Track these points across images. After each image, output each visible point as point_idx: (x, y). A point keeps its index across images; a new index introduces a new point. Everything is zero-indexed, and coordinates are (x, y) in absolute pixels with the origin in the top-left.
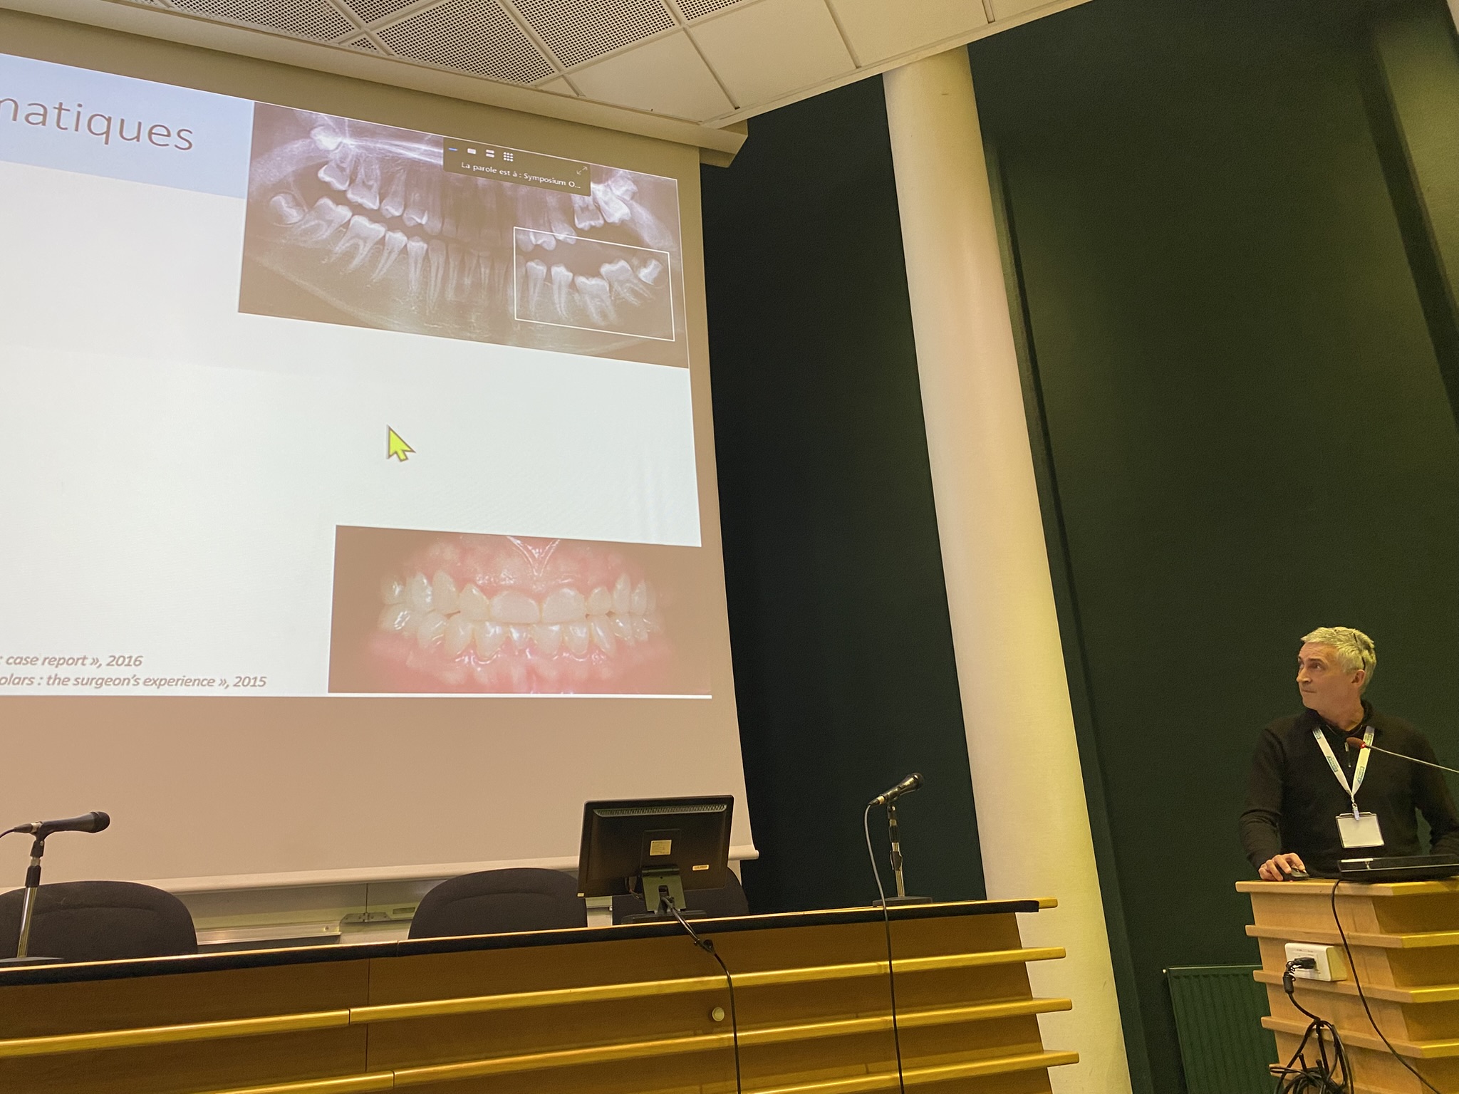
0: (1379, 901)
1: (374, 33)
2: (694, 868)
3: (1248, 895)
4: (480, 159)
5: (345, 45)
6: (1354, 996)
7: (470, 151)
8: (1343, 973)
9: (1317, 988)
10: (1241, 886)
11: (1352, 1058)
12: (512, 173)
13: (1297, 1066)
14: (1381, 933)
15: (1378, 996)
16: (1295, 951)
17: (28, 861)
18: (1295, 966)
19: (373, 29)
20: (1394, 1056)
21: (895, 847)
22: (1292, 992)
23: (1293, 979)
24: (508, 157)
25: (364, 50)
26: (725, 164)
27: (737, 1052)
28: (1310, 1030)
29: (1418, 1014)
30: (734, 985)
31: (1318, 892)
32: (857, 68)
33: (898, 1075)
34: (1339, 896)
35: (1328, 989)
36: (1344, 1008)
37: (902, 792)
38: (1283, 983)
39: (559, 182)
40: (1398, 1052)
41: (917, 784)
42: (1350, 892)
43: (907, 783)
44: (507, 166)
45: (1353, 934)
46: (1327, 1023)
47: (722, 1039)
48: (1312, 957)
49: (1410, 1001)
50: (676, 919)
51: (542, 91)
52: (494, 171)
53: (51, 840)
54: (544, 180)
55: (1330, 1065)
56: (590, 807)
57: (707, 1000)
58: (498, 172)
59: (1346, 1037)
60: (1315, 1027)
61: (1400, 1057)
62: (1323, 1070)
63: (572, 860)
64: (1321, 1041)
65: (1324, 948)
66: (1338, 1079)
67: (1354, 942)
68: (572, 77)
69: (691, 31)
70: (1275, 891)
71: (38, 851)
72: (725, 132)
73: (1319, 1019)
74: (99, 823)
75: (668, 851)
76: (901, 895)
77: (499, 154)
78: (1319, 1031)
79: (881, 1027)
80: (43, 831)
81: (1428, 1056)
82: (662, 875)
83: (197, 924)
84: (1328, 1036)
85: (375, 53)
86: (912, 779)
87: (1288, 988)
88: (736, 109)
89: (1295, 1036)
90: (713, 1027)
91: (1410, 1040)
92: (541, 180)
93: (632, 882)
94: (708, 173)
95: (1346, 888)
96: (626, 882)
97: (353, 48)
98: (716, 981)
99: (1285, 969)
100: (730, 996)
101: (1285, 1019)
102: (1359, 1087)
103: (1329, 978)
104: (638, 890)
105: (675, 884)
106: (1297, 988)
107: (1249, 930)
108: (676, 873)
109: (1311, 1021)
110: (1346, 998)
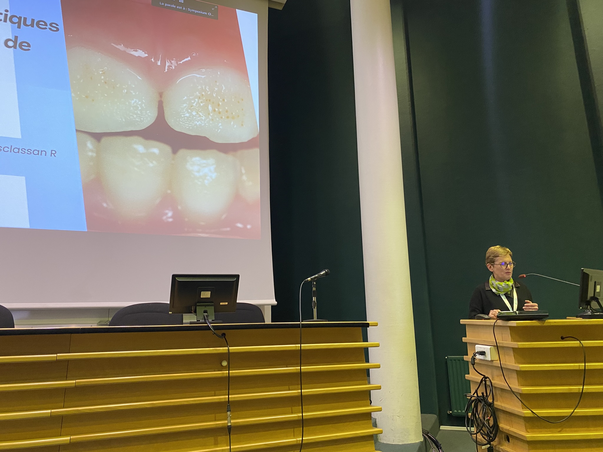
0: (511, 328)
2: (221, 304)
3: (464, 326)
4: (169, 1)
6: (498, 367)
8: (496, 357)
9: (486, 363)
10: (462, 321)
11: (497, 392)
12: (182, 8)
13: (476, 394)
14: (512, 341)
15: (508, 367)
16: (479, 348)
18: (477, 354)
20: (511, 392)
21: (314, 299)
22: (474, 364)
23: (475, 359)
24: (181, 1)
26: (280, 8)
27: (229, 378)
28: (482, 381)
29: (524, 376)
30: (230, 351)
31: (489, 324)
33: (300, 391)
34: (496, 326)
35: (490, 364)
36: (495, 372)
37: (320, 277)
38: (471, 361)
39: (204, 13)
40: (513, 390)
41: (326, 274)
42: (501, 324)
43: (322, 273)
44: (180, 5)
45: (501, 341)
46: (487, 378)
47: (223, 373)
48: (484, 351)
49: (521, 370)
50: (207, 324)
54: (197, 12)
55: (488, 394)
56: (174, 276)
57: (221, 357)
58: (176, 7)
59: (495, 383)
60: (484, 379)
61: (513, 392)
62: (484, 397)
63: (167, 301)
64: (486, 385)
65: (489, 347)
66: (490, 400)
67: (501, 345)
70: (475, 323)
73: (485, 376)
75: (209, 296)
76: (315, 318)
78: (485, 381)
79: (295, 371)
81: (525, 392)
82: (205, 306)
84: (488, 383)
86: (324, 272)
87: (473, 363)
89: (477, 382)
90: (222, 368)
91: (519, 386)
93: (193, 308)
94: (271, 11)
96: (190, 308)
98: (223, 350)
99: (473, 355)
100: (228, 356)
101: (473, 376)
102: (498, 404)
103: (490, 360)
104: (195, 312)
105: (211, 310)
106: (476, 363)
107: (464, 339)
108: (212, 305)
109: (482, 377)
110: (496, 367)
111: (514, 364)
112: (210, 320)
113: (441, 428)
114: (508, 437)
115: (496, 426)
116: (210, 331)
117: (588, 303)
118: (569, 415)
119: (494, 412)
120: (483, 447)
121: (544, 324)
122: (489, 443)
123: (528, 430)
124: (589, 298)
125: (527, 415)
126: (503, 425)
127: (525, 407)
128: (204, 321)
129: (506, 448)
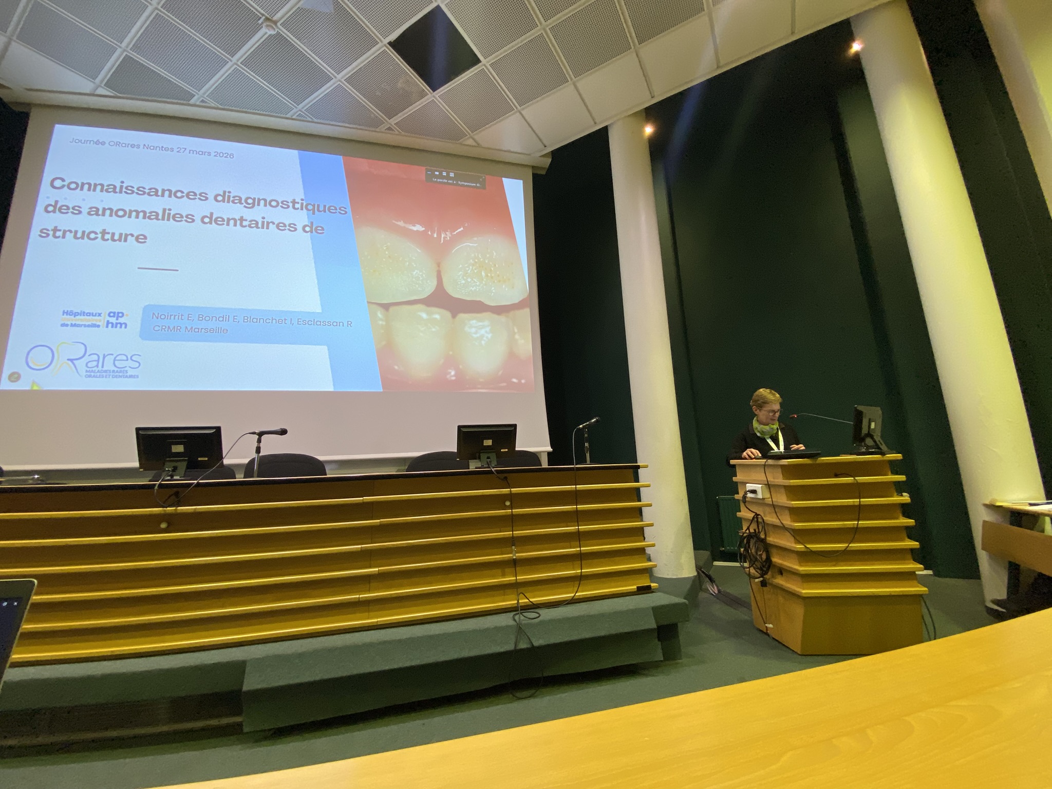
0: (782, 466)
1: (393, 124)
2: (502, 450)
3: (734, 466)
4: (441, 177)
5: (383, 130)
6: (771, 505)
7: (436, 173)
8: (767, 495)
9: (757, 501)
10: (732, 462)
11: (769, 529)
12: (453, 182)
13: (748, 531)
14: (783, 480)
15: (780, 505)
16: (750, 487)
17: (256, 444)
18: (748, 493)
19: (392, 122)
20: (784, 528)
21: (587, 445)
22: (746, 502)
23: (747, 498)
24: (452, 175)
25: (390, 132)
26: (543, 172)
27: (512, 516)
28: (754, 518)
29: (796, 513)
30: (512, 492)
32: (595, 123)
33: (577, 528)
34: (768, 465)
35: (761, 502)
36: (768, 509)
37: (591, 424)
38: (742, 499)
39: (473, 185)
40: (786, 526)
41: (597, 421)
42: (772, 464)
43: (593, 421)
44: (451, 178)
45: (772, 480)
46: (759, 515)
47: (507, 512)
48: (755, 489)
49: (793, 507)
50: (490, 468)
51: (464, 145)
52: (446, 181)
53: (264, 437)
55: (760, 530)
56: (460, 427)
57: (504, 497)
58: (448, 181)
59: (767, 520)
60: (756, 516)
61: (786, 528)
62: (757, 533)
63: (454, 449)
64: (757, 521)
65: (761, 485)
66: (762, 536)
67: (772, 484)
68: (476, 137)
69: (522, 112)
71: (259, 441)
72: (542, 158)
73: (757, 513)
74: (283, 432)
75: (491, 444)
76: (589, 463)
77: (448, 174)
78: (757, 518)
79: (572, 510)
80: (261, 434)
81: (797, 528)
82: (488, 453)
84: (760, 520)
85: (394, 133)
86: (595, 419)
87: (744, 501)
88: (545, 147)
89: (750, 520)
90: (505, 508)
91: (791, 522)
92: (466, 184)
93: (477, 454)
94: (535, 176)
95: (770, 462)
96: (475, 455)
97: (385, 131)
98: (505, 491)
99: (745, 494)
100: (510, 497)
101: (745, 513)
102: (771, 539)
103: (761, 497)
104: (479, 458)
105: (493, 456)
106: (748, 501)
107: (734, 479)
108: (493, 452)
109: (754, 514)
110: (768, 505)
111: (786, 502)
112: (493, 465)
113: (714, 564)
114: (781, 571)
115: (768, 559)
116: (492, 475)
117: (862, 440)
118: (843, 549)
119: (768, 548)
120: (757, 580)
121: (816, 461)
122: (762, 576)
123: (802, 564)
124: (863, 435)
125: (799, 550)
126: (776, 560)
127: (799, 542)
128: (487, 466)
129: (780, 581)
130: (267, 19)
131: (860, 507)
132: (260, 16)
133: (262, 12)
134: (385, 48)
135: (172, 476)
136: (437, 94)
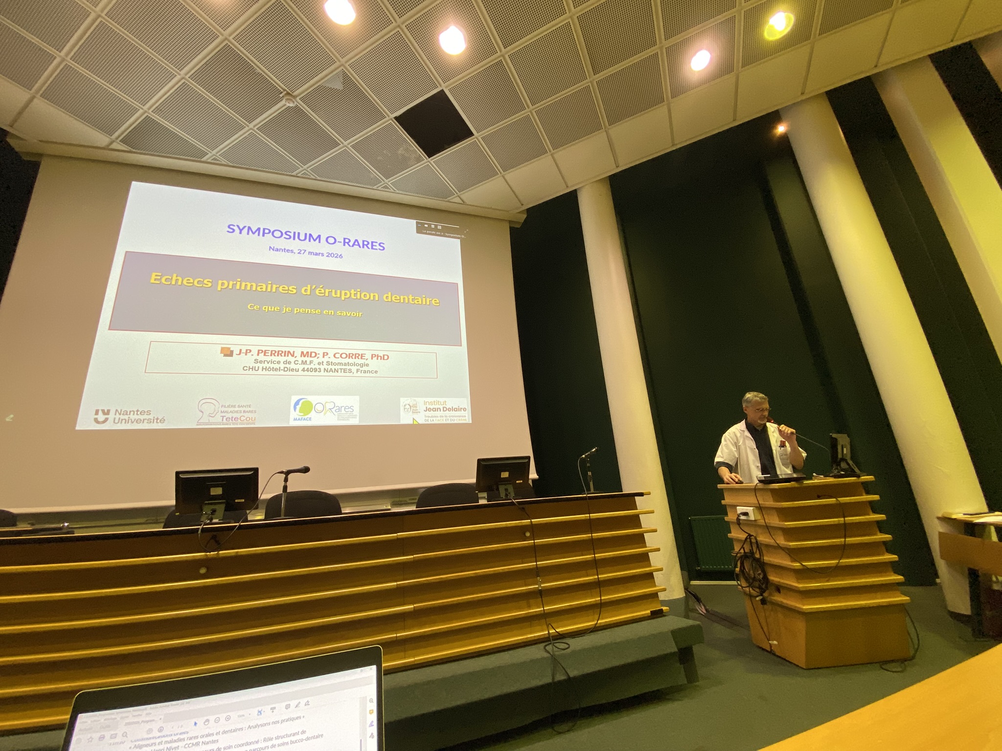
0: (773, 491)
1: (389, 183)
2: (517, 482)
3: (722, 490)
4: (430, 228)
5: (379, 188)
6: (763, 526)
7: (425, 225)
8: (759, 517)
9: (749, 523)
10: (718, 486)
11: (763, 548)
12: (441, 233)
13: (742, 551)
14: (774, 502)
15: (772, 525)
16: (740, 509)
17: (283, 484)
18: (740, 515)
19: (389, 182)
20: (778, 547)
21: (590, 473)
22: (740, 524)
23: (740, 520)
24: (440, 227)
25: (386, 190)
26: (518, 226)
27: (535, 547)
28: (746, 539)
29: (790, 533)
30: (533, 523)
32: (567, 187)
33: (593, 556)
34: (757, 489)
35: (753, 523)
36: (760, 531)
37: (592, 454)
38: (736, 521)
39: (458, 236)
40: (780, 546)
41: (596, 451)
42: (761, 487)
43: (593, 450)
44: (439, 230)
45: (763, 503)
46: (753, 536)
47: (529, 543)
48: (747, 512)
49: (785, 527)
50: (511, 500)
51: (451, 202)
52: (435, 233)
53: (290, 476)
55: (755, 551)
56: (479, 461)
57: (524, 529)
59: (760, 540)
60: (748, 537)
61: (781, 548)
62: (752, 553)
63: (474, 480)
64: (751, 542)
65: (752, 508)
66: (757, 556)
67: (763, 506)
68: (462, 196)
69: (506, 176)
71: (286, 480)
72: (518, 214)
73: (750, 534)
74: (306, 470)
75: (508, 476)
76: (592, 491)
77: (436, 226)
78: (750, 538)
79: (587, 538)
80: (288, 473)
81: (792, 547)
82: (505, 484)
83: (341, 505)
84: (753, 540)
85: (390, 191)
86: (595, 449)
87: (738, 523)
88: (522, 205)
89: (743, 540)
90: (526, 538)
91: (786, 542)
92: (452, 235)
93: (495, 487)
94: (512, 230)
96: (492, 487)
97: (382, 189)
98: (526, 522)
99: (737, 516)
100: (532, 527)
101: (736, 534)
102: (767, 559)
103: (754, 519)
105: (510, 488)
107: (723, 502)
108: (510, 484)
109: (747, 535)
110: (760, 526)
111: (779, 523)
112: (513, 497)
113: (691, 584)
114: (778, 589)
115: (765, 578)
116: (514, 506)
117: (838, 464)
118: (835, 565)
119: (761, 565)
120: (758, 599)
121: (802, 485)
122: (761, 595)
123: (799, 581)
124: (839, 460)
125: (796, 568)
126: (773, 578)
127: (795, 561)
128: (506, 498)
129: (778, 598)
130: (288, 94)
131: (845, 525)
132: (282, 91)
133: (284, 87)
134: (391, 121)
135: (211, 519)
136: (431, 160)
